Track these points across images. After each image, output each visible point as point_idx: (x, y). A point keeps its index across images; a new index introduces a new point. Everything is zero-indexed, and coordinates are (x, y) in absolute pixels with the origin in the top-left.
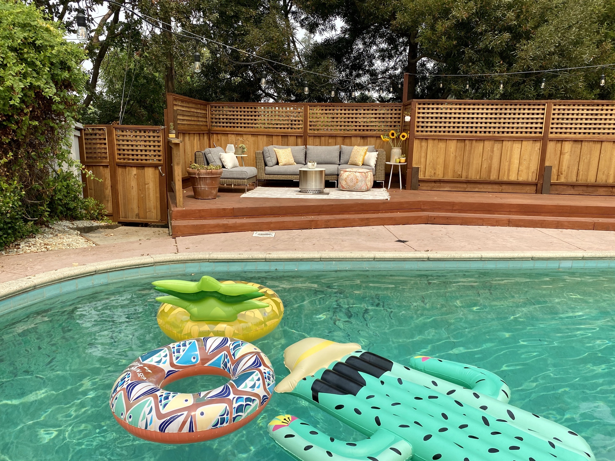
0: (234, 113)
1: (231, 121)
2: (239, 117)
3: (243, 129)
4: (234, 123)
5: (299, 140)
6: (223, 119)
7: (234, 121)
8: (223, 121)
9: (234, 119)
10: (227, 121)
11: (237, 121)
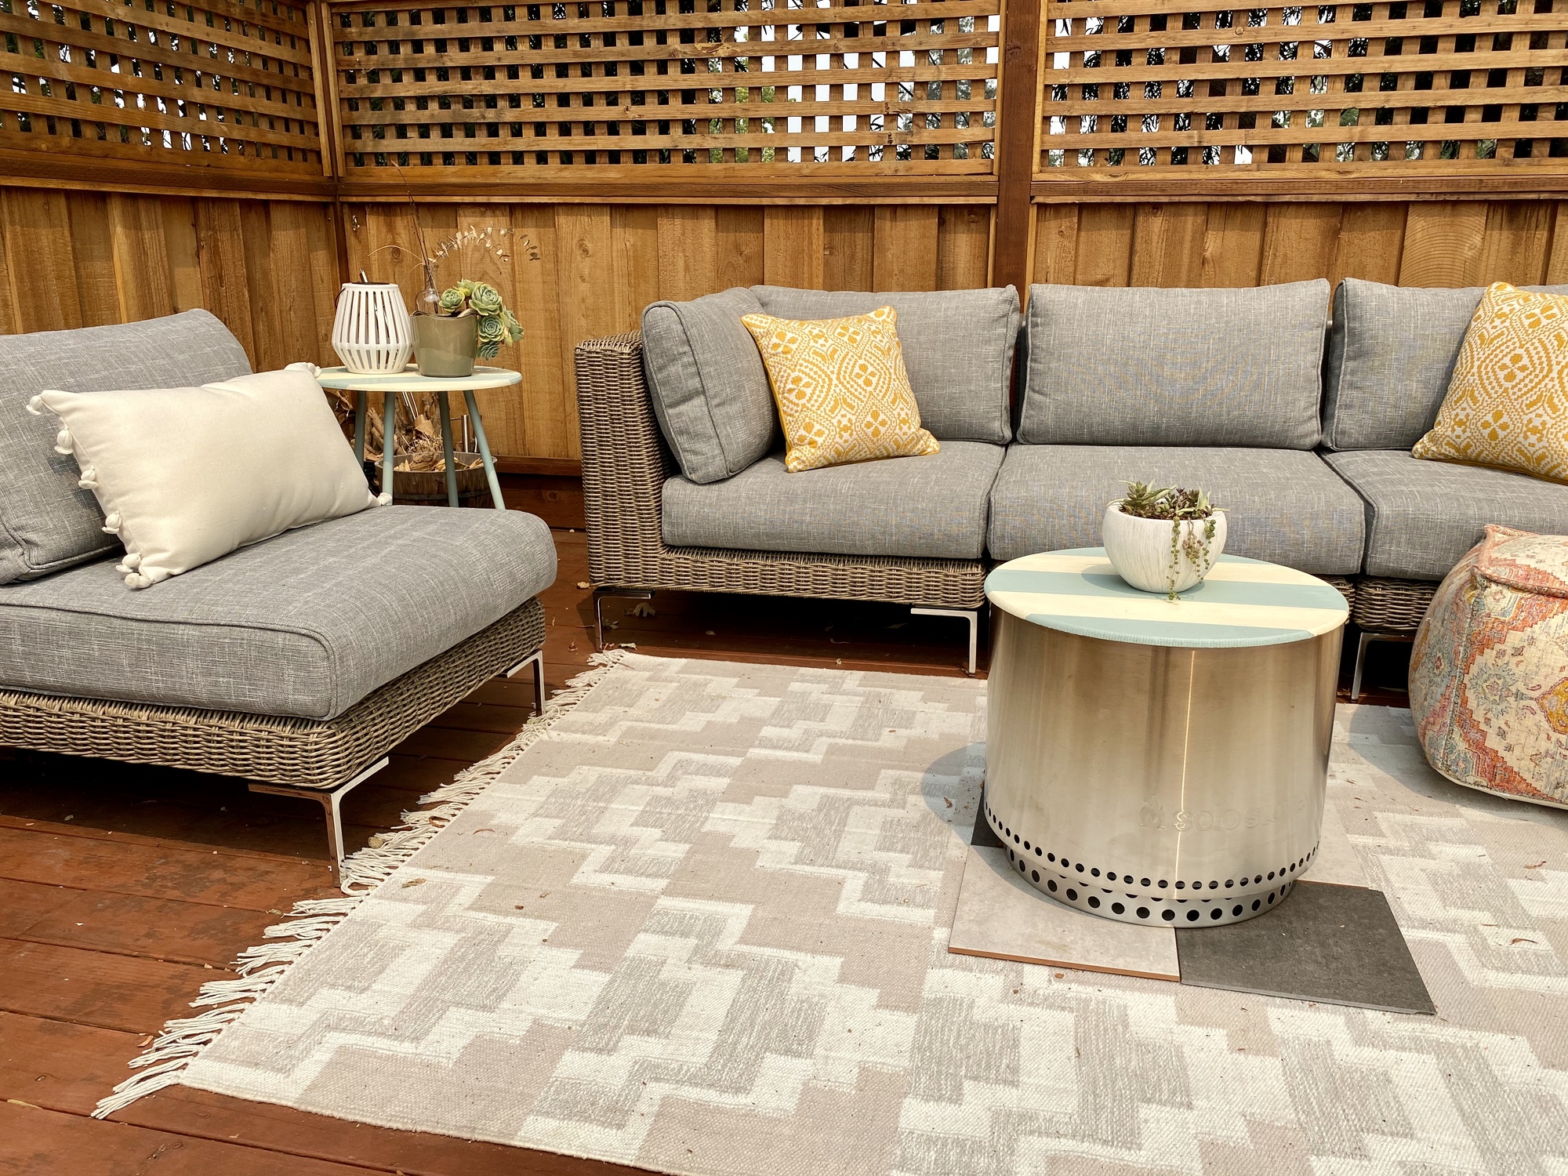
0: (489, 59)
1: (476, 114)
2: (525, 82)
3: (553, 171)
4: (493, 130)
5: (964, 245)
6: (422, 102)
7: (491, 115)
8: (424, 117)
9: (491, 101)
10: (445, 116)
11: (510, 115)
